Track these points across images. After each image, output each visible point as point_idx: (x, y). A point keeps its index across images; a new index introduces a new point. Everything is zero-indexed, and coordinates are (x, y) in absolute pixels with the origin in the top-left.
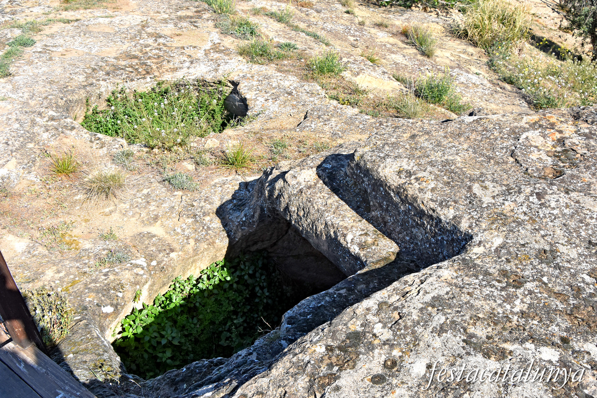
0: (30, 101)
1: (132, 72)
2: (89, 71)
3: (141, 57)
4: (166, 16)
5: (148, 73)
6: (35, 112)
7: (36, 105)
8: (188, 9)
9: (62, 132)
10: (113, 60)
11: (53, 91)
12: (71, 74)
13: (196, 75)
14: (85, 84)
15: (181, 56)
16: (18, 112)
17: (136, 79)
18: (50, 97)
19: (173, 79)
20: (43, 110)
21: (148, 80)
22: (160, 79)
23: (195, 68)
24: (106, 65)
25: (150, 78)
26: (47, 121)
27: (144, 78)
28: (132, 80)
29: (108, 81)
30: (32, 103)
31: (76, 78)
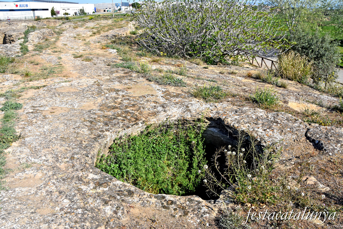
0: (58, 164)
1: (124, 120)
2: (88, 124)
3: (120, 107)
4: (108, 77)
5: (137, 119)
6: (73, 177)
7: (67, 168)
8: (118, 72)
9: (123, 200)
10: (99, 112)
11: (73, 148)
12: (74, 128)
13: (176, 117)
14: (93, 136)
15: (149, 103)
16: (54, 181)
17: (131, 126)
18: (76, 156)
19: (159, 122)
20: (81, 174)
21: (140, 125)
22: (149, 123)
23: (169, 110)
24: (98, 117)
25: (141, 123)
26: (95, 188)
27: (137, 124)
28: (128, 127)
29: (111, 131)
30: (62, 166)
31: (81, 132)
